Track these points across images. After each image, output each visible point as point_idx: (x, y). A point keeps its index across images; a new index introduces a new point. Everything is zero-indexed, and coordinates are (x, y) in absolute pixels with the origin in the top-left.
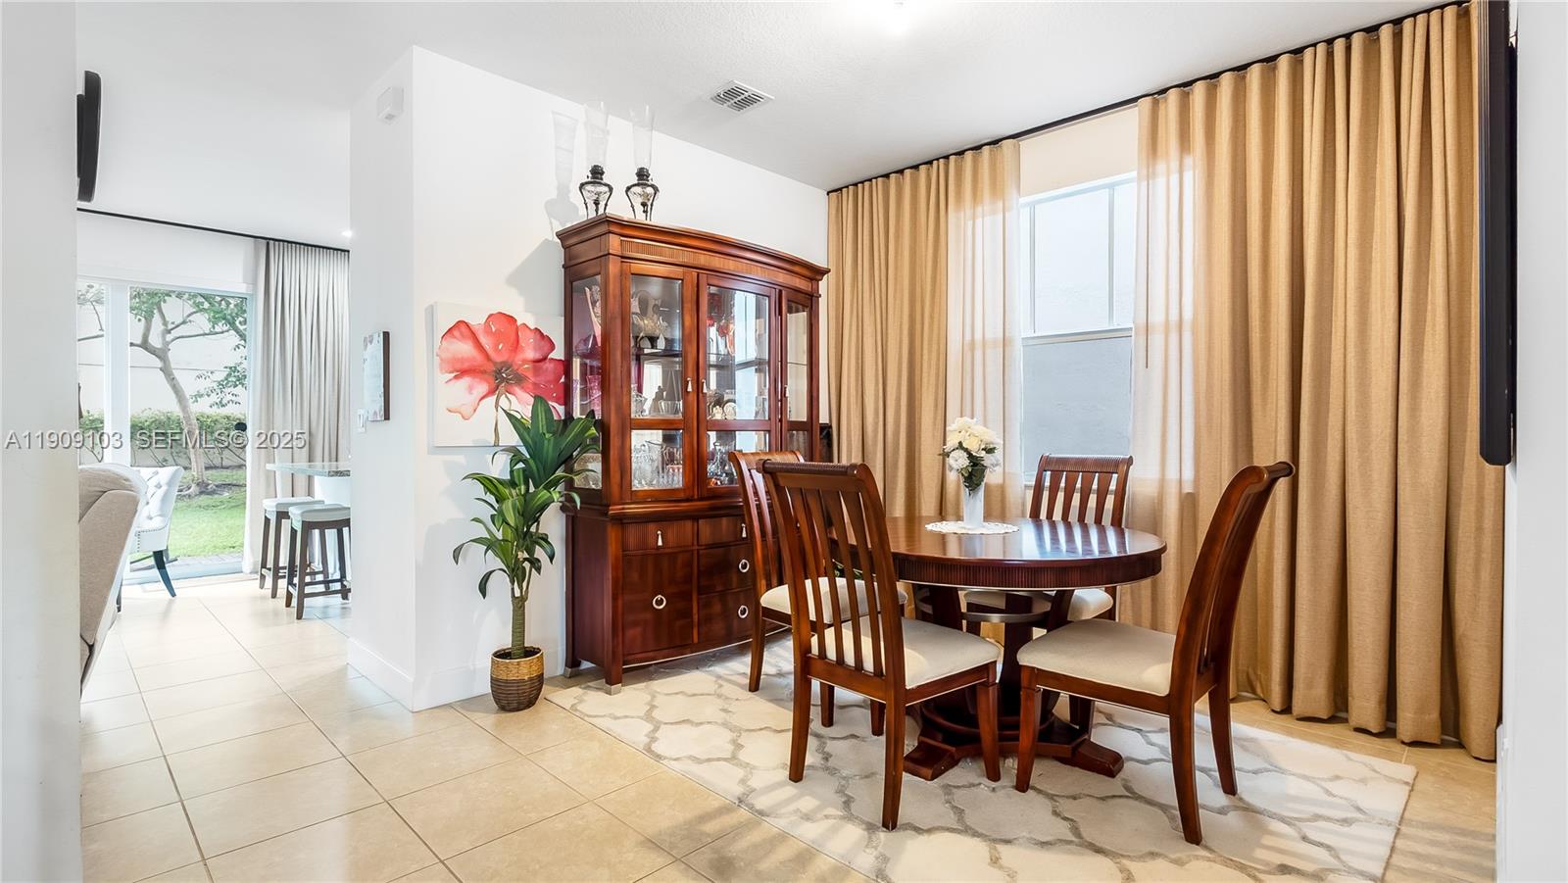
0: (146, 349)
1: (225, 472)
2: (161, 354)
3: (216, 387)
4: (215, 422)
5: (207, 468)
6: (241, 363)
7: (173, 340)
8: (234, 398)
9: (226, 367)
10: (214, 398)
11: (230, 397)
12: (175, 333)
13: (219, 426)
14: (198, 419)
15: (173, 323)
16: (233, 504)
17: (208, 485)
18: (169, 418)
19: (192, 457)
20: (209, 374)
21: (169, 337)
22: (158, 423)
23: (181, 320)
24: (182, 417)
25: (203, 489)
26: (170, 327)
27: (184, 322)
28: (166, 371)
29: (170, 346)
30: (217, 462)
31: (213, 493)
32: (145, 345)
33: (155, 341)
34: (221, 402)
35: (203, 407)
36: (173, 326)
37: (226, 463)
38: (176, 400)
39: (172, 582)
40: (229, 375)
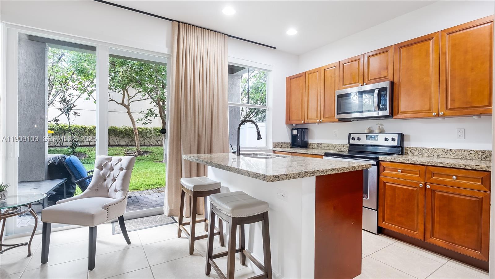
0: (123, 105)
1: (145, 147)
2: (127, 107)
3: (144, 117)
4: (143, 130)
5: (140, 146)
6: (153, 108)
7: (131, 102)
8: (150, 121)
9: (148, 110)
10: (144, 121)
11: (149, 121)
12: (131, 100)
13: (144, 132)
14: (138, 129)
15: (131, 96)
16: (149, 159)
17: (141, 152)
18: (129, 129)
19: (136, 143)
20: (142, 112)
21: (130, 101)
22: (126, 130)
23: (133, 96)
24: (133, 128)
25: (139, 153)
26: (130, 98)
27: (134, 96)
28: (129, 113)
29: (130, 104)
30: (143, 143)
31: (142, 155)
32: (123, 104)
33: (126, 102)
34: (146, 122)
35: (140, 125)
36: (131, 97)
37: (146, 144)
38: (131, 123)
39: (128, 233)
40: (149, 113)
